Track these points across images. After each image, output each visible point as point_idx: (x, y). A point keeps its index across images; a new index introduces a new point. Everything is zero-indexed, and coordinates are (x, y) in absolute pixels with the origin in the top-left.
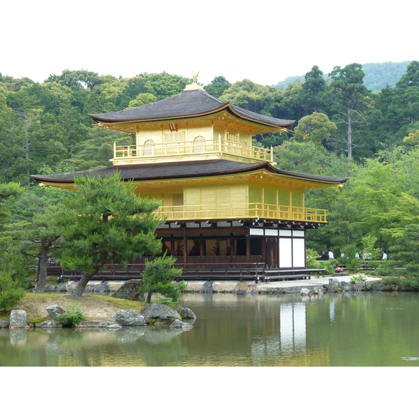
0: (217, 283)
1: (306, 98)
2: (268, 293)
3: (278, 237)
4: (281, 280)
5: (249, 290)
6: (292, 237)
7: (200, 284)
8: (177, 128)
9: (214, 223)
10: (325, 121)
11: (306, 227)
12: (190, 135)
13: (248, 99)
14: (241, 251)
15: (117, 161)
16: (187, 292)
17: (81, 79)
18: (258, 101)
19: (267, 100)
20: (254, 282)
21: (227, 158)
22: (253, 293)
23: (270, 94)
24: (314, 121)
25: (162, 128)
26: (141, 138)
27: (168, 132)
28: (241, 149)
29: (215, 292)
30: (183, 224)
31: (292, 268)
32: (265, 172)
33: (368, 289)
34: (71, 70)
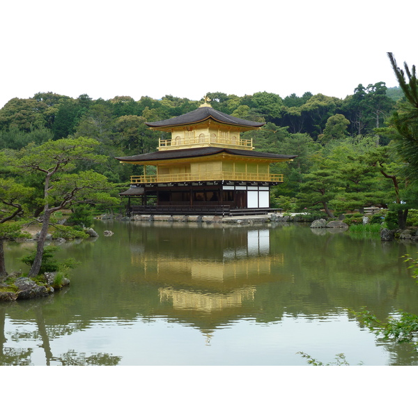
0: (205, 217)
1: (354, 104)
2: (227, 222)
3: (247, 191)
4: (243, 215)
5: (218, 221)
6: (258, 191)
7: (196, 217)
8: (191, 129)
9: (204, 183)
10: (342, 119)
11: (270, 185)
12: (197, 133)
13: (318, 106)
14: (215, 199)
15: (161, 149)
16: (190, 221)
17: (216, 98)
18: (325, 107)
19: (331, 106)
20: (221, 217)
21: (212, 146)
22: (219, 222)
23: (333, 102)
24: (336, 119)
25: (184, 129)
26: (174, 135)
27: (187, 132)
28: (231, 140)
29: (203, 222)
30: (190, 183)
31: (258, 208)
32: (224, 154)
33: (290, 221)
34: (211, 92)
